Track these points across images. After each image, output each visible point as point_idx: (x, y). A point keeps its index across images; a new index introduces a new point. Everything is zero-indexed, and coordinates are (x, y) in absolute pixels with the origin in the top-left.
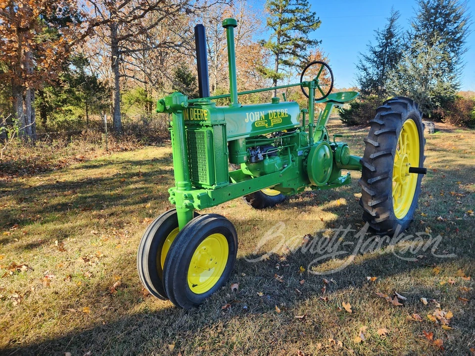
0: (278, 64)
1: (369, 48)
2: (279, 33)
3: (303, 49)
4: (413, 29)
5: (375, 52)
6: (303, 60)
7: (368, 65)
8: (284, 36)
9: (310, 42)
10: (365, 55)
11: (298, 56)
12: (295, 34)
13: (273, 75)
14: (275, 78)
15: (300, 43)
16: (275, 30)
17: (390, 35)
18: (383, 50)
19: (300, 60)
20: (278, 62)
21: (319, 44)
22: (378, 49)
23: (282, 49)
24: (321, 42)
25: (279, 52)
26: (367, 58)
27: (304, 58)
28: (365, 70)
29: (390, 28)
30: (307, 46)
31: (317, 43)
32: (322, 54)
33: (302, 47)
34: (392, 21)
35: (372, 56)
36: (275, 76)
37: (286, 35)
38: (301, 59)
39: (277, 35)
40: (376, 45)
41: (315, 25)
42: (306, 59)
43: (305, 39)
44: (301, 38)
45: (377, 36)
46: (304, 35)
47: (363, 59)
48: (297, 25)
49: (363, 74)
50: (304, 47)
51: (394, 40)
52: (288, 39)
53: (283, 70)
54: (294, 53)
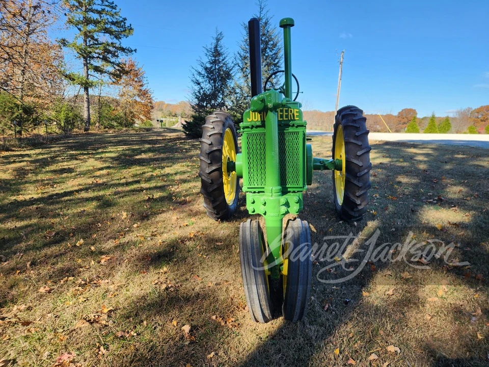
0: (88, 69)
1: (199, 63)
2: (85, 34)
3: (114, 55)
4: (241, 50)
5: (206, 69)
6: (117, 68)
7: (201, 79)
8: (89, 39)
9: (123, 50)
10: (196, 69)
11: (110, 62)
12: (104, 38)
13: (84, 82)
14: (87, 86)
15: (111, 49)
16: (80, 30)
17: (217, 53)
18: (212, 67)
19: (115, 68)
20: (87, 67)
21: (134, 52)
22: (209, 66)
23: (90, 53)
24: (135, 50)
25: (86, 56)
26: (199, 73)
27: (118, 65)
28: (199, 84)
29: (216, 47)
30: (119, 53)
31: (132, 51)
32: (136, 64)
33: (114, 54)
34: (218, 40)
35: (203, 72)
36: (87, 83)
37: (93, 38)
38: (115, 66)
39: (83, 37)
40: (206, 60)
41: (127, 31)
42: (121, 67)
43: (117, 45)
44: (112, 43)
45: (206, 52)
46: (115, 41)
47: (195, 73)
48: (106, 28)
49: (197, 88)
50: (116, 54)
51: (221, 58)
52: (96, 42)
53: (94, 77)
54: (105, 59)
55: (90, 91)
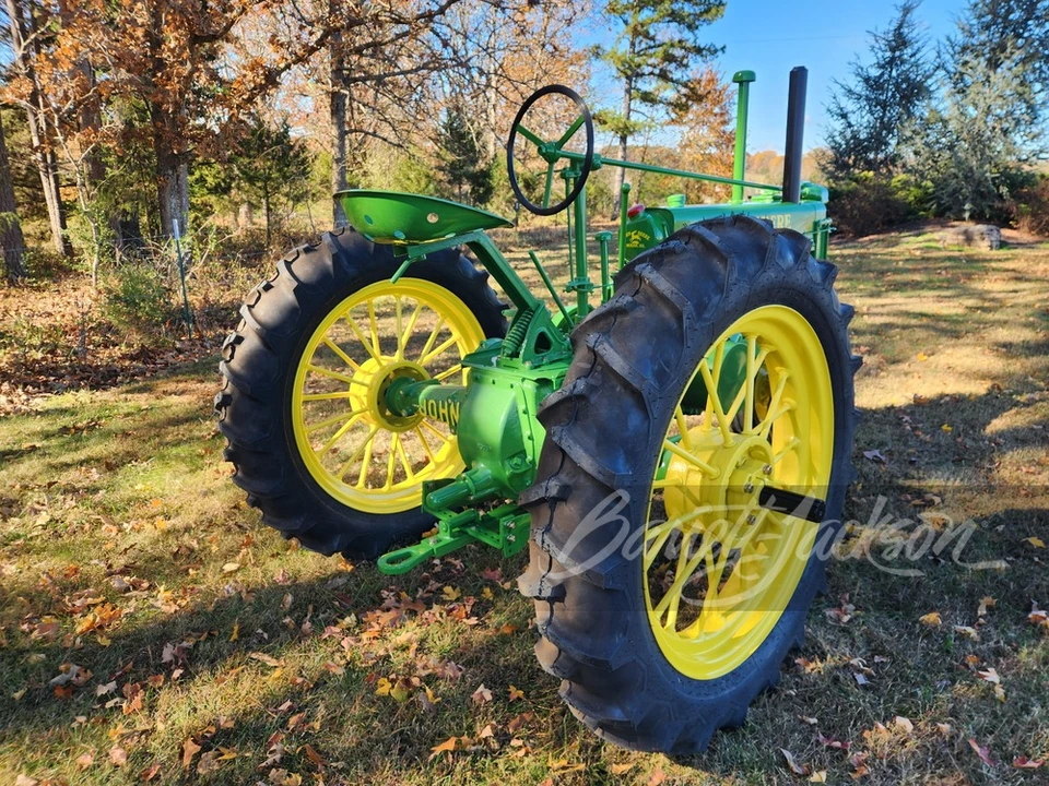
0: (631, 100)
1: (853, 67)
2: (635, 30)
3: (682, 65)
4: (959, 32)
5: (867, 80)
6: (684, 91)
7: (849, 105)
8: (641, 37)
9: (699, 51)
10: (844, 83)
11: (672, 80)
12: (667, 32)
13: (621, 125)
14: (624, 132)
15: (678, 52)
16: (626, 22)
17: (899, 41)
18: (882, 74)
19: (678, 91)
20: (630, 95)
21: (720, 53)
22: (875, 72)
23: (639, 66)
24: (723, 49)
25: (632, 73)
26: (850, 91)
27: (686, 86)
28: (844, 116)
29: (900, 27)
30: (692, 60)
31: (716, 51)
32: (719, 76)
33: (681, 62)
34: (907, 10)
35: (860, 88)
36: (626, 127)
37: (647, 35)
38: (680, 88)
39: (630, 36)
40: (870, 63)
41: (714, 11)
42: (691, 89)
43: (689, 44)
44: (680, 42)
45: (873, 42)
46: (687, 35)
47: (840, 92)
48: (673, 12)
49: (839, 125)
50: (685, 61)
51: (909, 51)
52: (652, 43)
53: (641, 113)
54: (663, 76)
55: (630, 141)
